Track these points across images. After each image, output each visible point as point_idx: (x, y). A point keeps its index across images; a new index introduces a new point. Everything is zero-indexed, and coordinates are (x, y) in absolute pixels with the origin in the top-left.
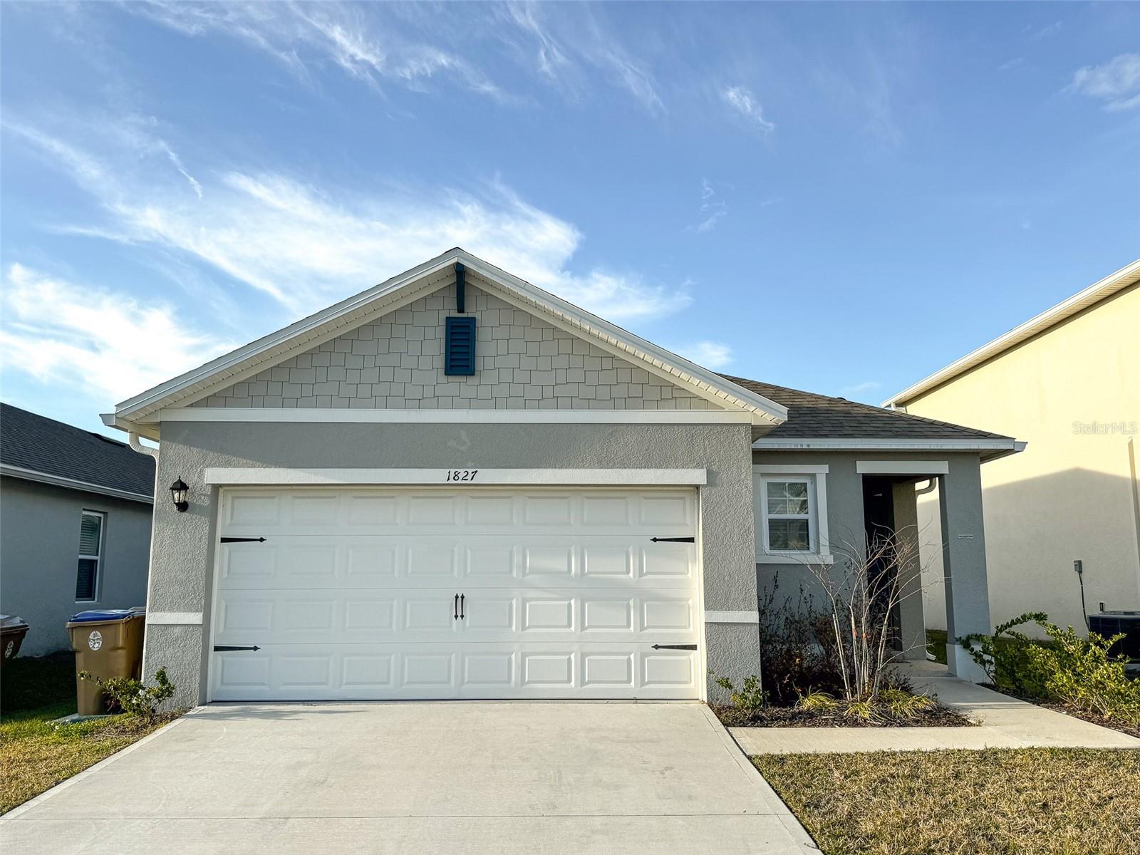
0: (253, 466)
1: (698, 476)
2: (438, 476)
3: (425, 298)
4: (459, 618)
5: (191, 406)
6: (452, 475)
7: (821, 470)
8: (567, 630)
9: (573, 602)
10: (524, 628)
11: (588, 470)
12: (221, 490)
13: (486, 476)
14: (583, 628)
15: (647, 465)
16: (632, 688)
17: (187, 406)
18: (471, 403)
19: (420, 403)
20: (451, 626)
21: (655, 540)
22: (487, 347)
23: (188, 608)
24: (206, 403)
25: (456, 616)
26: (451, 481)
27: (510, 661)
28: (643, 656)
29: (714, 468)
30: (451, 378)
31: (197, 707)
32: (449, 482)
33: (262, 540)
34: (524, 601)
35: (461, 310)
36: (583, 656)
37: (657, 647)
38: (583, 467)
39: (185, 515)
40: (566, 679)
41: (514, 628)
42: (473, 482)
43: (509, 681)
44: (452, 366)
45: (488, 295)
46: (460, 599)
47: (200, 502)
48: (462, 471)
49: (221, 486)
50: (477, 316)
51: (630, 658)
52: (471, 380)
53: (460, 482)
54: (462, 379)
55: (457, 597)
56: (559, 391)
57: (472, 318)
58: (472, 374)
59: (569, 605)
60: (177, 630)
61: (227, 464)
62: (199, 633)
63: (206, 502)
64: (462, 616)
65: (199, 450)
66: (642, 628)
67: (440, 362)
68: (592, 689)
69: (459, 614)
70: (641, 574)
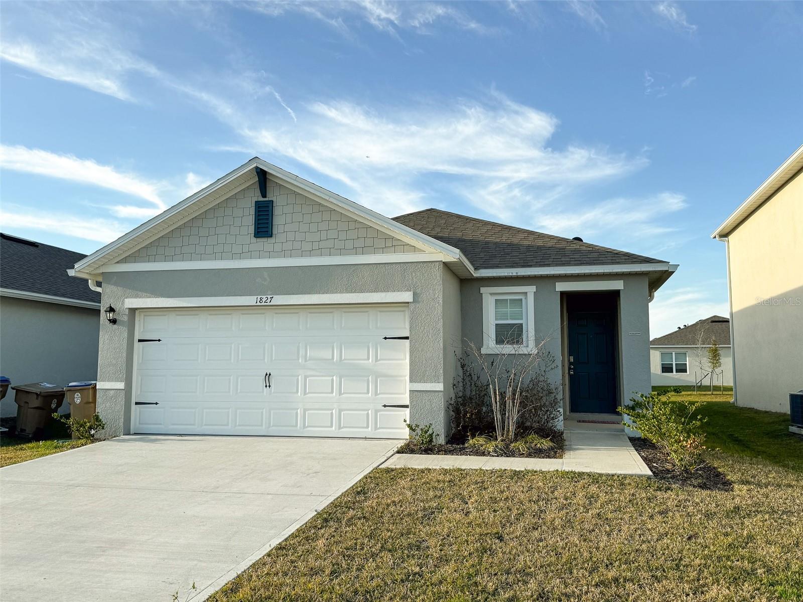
0: (150, 297)
1: (407, 296)
2: (251, 300)
3: (244, 190)
4: (268, 387)
5: (118, 262)
6: (259, 300)
7: (531, 290)
8: (330, 395)
9: (334, 378)
10: (305, 394)
11: (339, 295)
12: (137, 312)
13: (279, 300)
14: (340, 394)
15: (376, 290)
16: (369, 432)
17: (116, 263)
18: (270, 255)
19: (240, 256)
20: (263, 392)
21: (386, 338)
22: (280, 219)
23: (117, 380)
24: (125, 260)
25: (266, 386)
26: (259, 304)
27: (297, 413)
28: (377, 411)
29: (418, 291)
30: (259, 240)
31: (122, 436)
32: (257, 304)
33: (159, 340)
34: (306, 377)
35: (264, 196)
36: (340, 411)
37: (385, 406)
38: (336, 293)
39: (115, 326)
40: (330, 425)
41: (299, 394)
42: (271, 304)
43: (296, 426)
44: (258, 232)
45: (280, 185)
46: (268, 376)
47: (122, 319)
48: (264, 297)
49: (136, 309)
50: (274, 199)
51: (368, 413)
52: (269, 239)
53: (263, 304)
54: (265, 240)
55: (267, 374)
56: (322, 244)
57: (270, 201)
58: (271, 236)
59: (332, 380)
60: (112, 392)
61: (137, 296)
62: (123, 394)
63: (125, 318)
64: (270, 386)
65: (122, 288)
66: (376, 394)
67: (252, 230)
68: (345, 432)
69: (268, 385)
70: (377, 360)
